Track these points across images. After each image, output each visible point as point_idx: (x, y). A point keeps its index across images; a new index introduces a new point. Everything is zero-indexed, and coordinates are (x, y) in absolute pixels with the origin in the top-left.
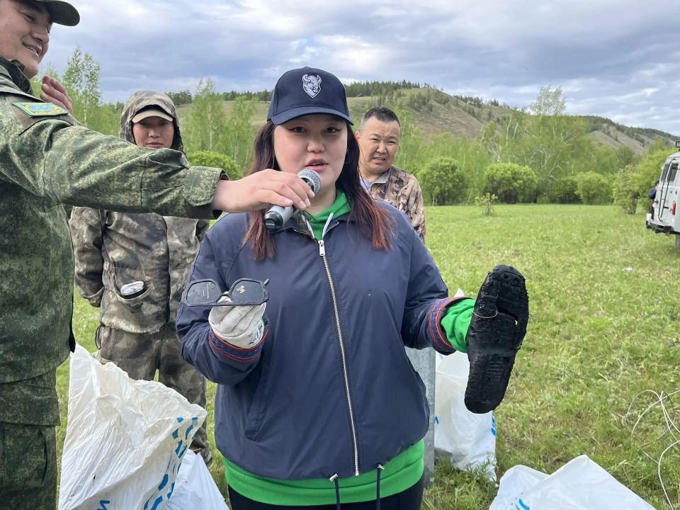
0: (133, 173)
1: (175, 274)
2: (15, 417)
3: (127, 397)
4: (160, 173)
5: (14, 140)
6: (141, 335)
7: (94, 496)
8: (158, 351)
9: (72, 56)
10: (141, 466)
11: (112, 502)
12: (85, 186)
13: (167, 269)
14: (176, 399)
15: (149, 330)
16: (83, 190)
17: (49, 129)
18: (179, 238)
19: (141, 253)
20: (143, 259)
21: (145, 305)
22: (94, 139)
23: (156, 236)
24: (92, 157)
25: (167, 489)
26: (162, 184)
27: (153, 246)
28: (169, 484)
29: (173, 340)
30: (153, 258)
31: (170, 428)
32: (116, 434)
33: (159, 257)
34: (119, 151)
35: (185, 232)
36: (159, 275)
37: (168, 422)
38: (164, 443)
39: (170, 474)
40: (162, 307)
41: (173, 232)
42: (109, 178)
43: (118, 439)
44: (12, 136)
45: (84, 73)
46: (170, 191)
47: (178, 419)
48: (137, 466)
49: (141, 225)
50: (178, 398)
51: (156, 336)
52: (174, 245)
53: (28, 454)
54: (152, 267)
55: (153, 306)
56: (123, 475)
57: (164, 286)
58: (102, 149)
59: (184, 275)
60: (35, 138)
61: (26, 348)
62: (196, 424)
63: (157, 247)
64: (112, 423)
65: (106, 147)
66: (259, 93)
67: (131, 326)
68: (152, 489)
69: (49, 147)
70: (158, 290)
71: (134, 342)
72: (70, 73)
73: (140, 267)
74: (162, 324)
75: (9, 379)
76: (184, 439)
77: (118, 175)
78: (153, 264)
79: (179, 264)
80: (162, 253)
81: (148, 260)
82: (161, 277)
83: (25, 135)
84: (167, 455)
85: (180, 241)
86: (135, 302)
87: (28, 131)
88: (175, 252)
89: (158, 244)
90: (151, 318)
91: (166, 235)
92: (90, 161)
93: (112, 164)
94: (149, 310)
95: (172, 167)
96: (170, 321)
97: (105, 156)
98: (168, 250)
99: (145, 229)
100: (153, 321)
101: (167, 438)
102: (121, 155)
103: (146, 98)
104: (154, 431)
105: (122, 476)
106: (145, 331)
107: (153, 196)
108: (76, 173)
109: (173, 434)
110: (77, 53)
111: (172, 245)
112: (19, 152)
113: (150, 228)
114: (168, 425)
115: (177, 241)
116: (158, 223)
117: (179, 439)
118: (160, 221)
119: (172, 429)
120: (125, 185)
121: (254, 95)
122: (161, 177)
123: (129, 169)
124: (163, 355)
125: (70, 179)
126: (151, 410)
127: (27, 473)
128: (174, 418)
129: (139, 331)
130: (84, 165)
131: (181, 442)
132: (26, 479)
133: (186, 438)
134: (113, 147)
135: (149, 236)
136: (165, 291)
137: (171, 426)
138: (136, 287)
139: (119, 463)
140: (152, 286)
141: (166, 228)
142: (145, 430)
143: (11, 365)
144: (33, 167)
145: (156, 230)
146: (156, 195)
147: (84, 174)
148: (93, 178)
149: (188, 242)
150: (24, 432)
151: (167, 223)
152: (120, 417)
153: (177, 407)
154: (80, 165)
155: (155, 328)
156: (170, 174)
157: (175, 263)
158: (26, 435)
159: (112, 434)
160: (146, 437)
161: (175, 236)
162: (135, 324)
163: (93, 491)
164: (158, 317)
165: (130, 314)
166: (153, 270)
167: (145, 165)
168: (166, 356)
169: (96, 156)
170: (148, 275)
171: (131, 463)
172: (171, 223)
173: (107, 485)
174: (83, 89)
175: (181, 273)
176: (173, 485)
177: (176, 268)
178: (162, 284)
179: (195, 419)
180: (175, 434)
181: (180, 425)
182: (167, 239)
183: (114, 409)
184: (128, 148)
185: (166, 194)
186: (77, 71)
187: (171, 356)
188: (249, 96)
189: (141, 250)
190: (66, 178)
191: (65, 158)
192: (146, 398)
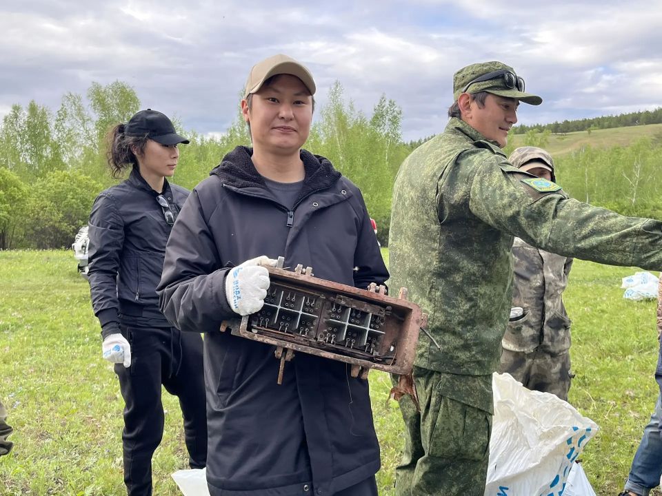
0: (628, 239)
1: (549, 303)
2: (475, 403)
3: (522, 403)
4: (650, 240)
5: (525, 208)
6: (517, 353)
7: (497, 481)
8: (530, 368)
9: (378, 103)
10: (537, 463)
11: (511, 488)
12: (588, 247)
13: (542, 299)
14: (570, 411)
15: (526, 350)
16: (585, 249)
17: (555, 202)
18: (553, 272)
19: (521, 284)
20: (522, 288)
21: (524, 328)
22: (590, 211)
23: (534, 269)
24: (591, 225)
25: (558, 488)
26: (651, 248)
27: (532, 278)
28: (560, 483)
29: (543, 361)
30: (531, 288)
31: (566, 434)
32: (514, 433)
33: (537, 287)
34: (613, 220)
35: (557, 267)
36: (536, 303)
37: (564, 429)
38: (558, 447)
39: (561, 475)
40: (537, 331)
41: (548, 267)
42: (608, 242)
43: (515, 438)
44: (524, 205)
45: (387, 117)
46: (657, 253)
47: (573, 428)
48: (534, 462)
49: (522, 259)
50: (570, 409)
51: (529, 355)
52: (550, 278)
53: (477, 432)
54: (530, 296)
55: (530, 329)
56: (522, 468)
57: (540, 313)
58: (599, 219)
59: (556, 304)
60: (541, 208)
61: (488, 351)
62: (589, 435)
63: (535, 279)
64: (510, 423)
65: (602, 218)
66: (549, 126)
67: (510, 345)
68: (546, 485)
69: (555, 216)
70: (534, 316)
71: (511, 358)
72: (376, 117)
73: (520, 295)
74: (536, 346)
75: (477, 373)
76: (576, 446)
77: (616, 240)
78: (531, 293)
79: (552, 295)
80: (538, 284)
81: (527, 290)
82: (537, 305)
83: (535, 205)
84: (559, 458)
85: (554, 275)
86: (516, 324)
87: (538, 203)
88: (550, 284)
89: (535, 276)
90: (528, 339)
91: (542, 269)
92: (590, 228)
93: (608, 231)
94: (528, 332)
95: (659, 235)
96: (544, 343)
97: (602, 225)
98: (544, 282)
99: (525, 263)
100: (529, 343)
101: (563, 443)
102: (616, 224)
103: (529, 153)
104: (549, 436)
105: (520, 469)
106: (522, 350)
107: (643, 257)
108: (578, 237)
109: (568, 441)
110: (383, 99)
111: (547, 278)
112: (527, 217)
113: (528, 262)
114: (564, 432)
115: (551, 275)
116: (536, 259)
117: (572, 446)
118: (537, 257)
119: (567, 436)
120: (620, 247)
121: (544, 127)
122: (651, 243)
123: (625, 236)
124: (533, 373)
125: (574, 241)
126: (543, 418)
127: (476, 447)
128: (570, 427)
129: (517, 350)
130: (585, 231)
131: (573, 449)
132: (476, 451)
133: (579, 446)
134: (607, 217)
135: (528, 269)
136: (539, 317)
137: (566, 433)
138: (516, 312)
139: (517, 457)
140: (530, 313)
141: (543, 263)
142: (539, 433)
143: (479, 362)
144: (536, 228)
145: (534, 264)
146: (645, 255)
147: (585, 237)
148: (594, 240)
149: (560, 275)
150: (478, 415)
151: (544, 259)
152: (517, 421)
153: (569, 418)
154: (582, 230)
155: (530, 349)
156: (657, 240)
157: (550, 293)
158: (478, 418)
159: (509, 432)
160: (540, 439)
161: (550, 270)
162: (513, 343)
163: (495, 477)
164: (533, 339)
165: (511, 334)
166: (530, 298)
167: (638, 233)
168: (535, 374)
169: (595, 224)
170: (526, 303)
171: (529, 459)
172: (547, 259)
173: (508, 474)
174: (386, 131)
175: (553, 302)
176: (564, 485)
177: (549, 298)
178: (538, 311)
179: (589, 430)
180: (569, 441)
181: (575, 433)
182: (543, 273)
183: (513, 412)
184: (619, 219)
185: (653, 255)
186: (382, 116)
187: (541, 374)
188: (540, 129)
189: (521, 281)
190: (571, 240)
191: (569, 225)
192: (539, 406)
